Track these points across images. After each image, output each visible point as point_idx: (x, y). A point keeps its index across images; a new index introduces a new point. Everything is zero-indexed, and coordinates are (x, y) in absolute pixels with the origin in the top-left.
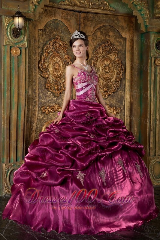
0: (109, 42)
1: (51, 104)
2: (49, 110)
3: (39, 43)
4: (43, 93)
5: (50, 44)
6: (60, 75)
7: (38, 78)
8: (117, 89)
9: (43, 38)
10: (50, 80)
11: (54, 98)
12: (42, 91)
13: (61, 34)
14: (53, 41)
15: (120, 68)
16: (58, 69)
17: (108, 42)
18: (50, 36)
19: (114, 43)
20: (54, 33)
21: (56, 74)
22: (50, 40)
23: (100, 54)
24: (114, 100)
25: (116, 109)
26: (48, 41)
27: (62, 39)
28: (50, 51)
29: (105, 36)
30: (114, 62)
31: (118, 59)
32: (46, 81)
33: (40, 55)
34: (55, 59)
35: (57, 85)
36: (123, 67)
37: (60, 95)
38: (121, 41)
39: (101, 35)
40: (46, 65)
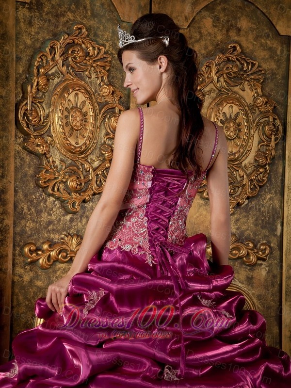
0: (238, 48)
1: (57, 236)
2: (49, 256)
3: (17, 47)
4: (32, 201)
5: (52, 48)
6: (83, 147)
7: (13, 153)
8: (260, 187)
9: (33, 30)
10: (54, 162)
11: (64, 215)
12: (26, 196)
13: (92, 22)
14: (64, 40)
15: (268, 125)
16: (78, 127)
17: (234, 48)
18: (57, 26)
19: (253, 51)
20: (70, 15)
21: (73, 143)
22: (56, 36)
23: (212, 85)
24: (251, 220)
25: (255, 246)
26: (48, 40)
27: (96, 35)
28: (53, 71)
29: (228, 31)
30: (253, 107)
31: (266, 100)
32: (41, 164)
33: (20, 82)
34: (72, 97)
35: (74, 178)
36: (278, 122)
37: (83, 208)
38: (275, 46)
39: (214, 26)
40: (42, 114)
